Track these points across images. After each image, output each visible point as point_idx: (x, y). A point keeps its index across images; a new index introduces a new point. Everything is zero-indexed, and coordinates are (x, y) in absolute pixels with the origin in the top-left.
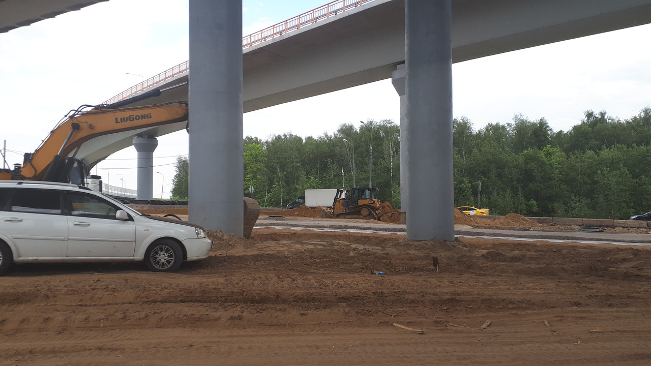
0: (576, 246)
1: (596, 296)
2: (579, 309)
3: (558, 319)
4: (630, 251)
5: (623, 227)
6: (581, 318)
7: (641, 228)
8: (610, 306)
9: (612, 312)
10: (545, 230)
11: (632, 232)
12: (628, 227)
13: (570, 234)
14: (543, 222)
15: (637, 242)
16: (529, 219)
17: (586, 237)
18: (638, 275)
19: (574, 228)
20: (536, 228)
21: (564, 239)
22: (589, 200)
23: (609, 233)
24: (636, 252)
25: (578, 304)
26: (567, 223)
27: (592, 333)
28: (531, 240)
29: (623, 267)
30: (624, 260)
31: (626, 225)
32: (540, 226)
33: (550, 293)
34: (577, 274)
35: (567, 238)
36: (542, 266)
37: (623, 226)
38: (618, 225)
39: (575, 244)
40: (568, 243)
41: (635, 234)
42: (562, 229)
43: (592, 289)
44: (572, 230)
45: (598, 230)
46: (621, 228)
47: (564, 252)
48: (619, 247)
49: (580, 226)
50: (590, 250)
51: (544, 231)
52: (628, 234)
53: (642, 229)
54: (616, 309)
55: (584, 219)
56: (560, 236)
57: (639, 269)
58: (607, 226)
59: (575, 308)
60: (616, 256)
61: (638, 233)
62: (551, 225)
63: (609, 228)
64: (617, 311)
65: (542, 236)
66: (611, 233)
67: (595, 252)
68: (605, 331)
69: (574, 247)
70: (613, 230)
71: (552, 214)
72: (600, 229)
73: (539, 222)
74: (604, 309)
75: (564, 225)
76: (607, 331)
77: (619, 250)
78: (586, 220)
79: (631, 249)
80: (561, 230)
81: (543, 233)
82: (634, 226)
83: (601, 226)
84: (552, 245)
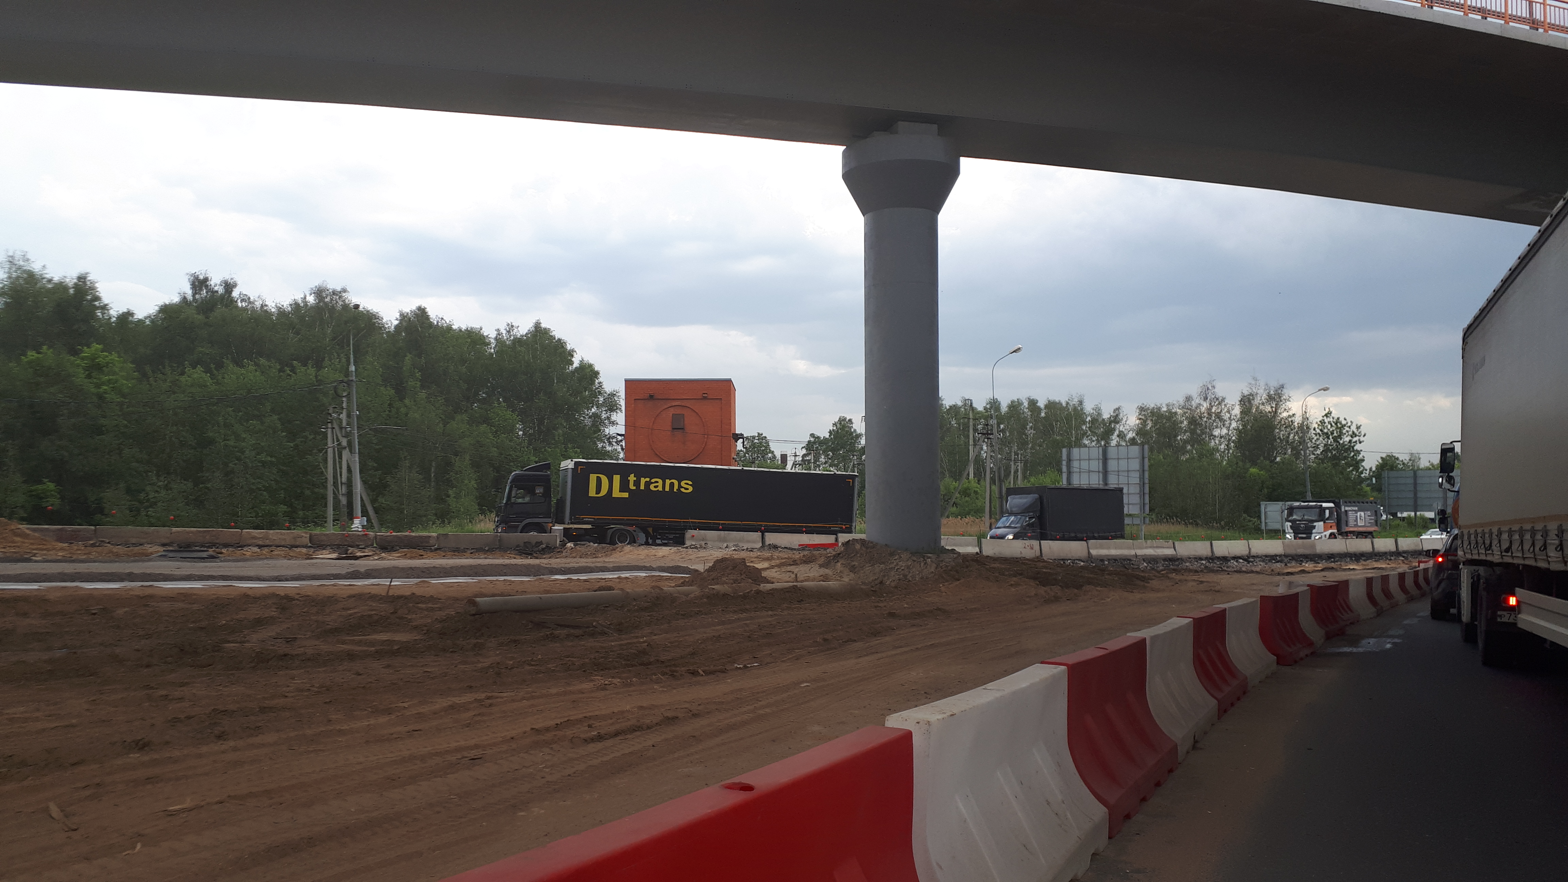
0: (151, 597)
1: (189, 718)
2: (146, 758)
3: (87, 793)
4: (270, 602)
5: (260, 547)
6: (149, 780)
7: (297, 547)
8: (220, 737)
9: (223, 752)
10: (75, 557)
11: (277, 557)
12: (271, 546)
13: (137, 568)
14: (71, 539)
15: (287, 580)
16: (34, 530)
17: (177, 572)
18: (285, 655)
19: (151, 550)
20: (52, 555)
21: (122, 580)
22: (190, 485)
23: (229, 561)
24: (284, 602)
25: (142, 746)
26: (134, 541)
27: (172, 814)
28: (34, 586)
29: (255, 639)
30: (259, 623)
31: (267, 542)
32: (61, 549)
33: (73, 726)
34: (148, 666)
35: (131, 577)
36: (58, 654)
37: (260, 543)
38: (249, 542)
39: (149, 592)
40: (130, 589)
41: (285, 562)
42: (117, 555)
43: (181, 699)
44: (145, 557)
45: (204, 555)
46: (256, 549)
47: (120, 612)
48: (250, 593)
49: (164, 545)
50: (181, 605)
51: (73, 561)
52: (270, 562)
53: (299, 550)
54: (232, 743)
55: (174, 529)
56: (112, 574)
57: (288, 641)
58: (226, 546)
59: (135, 757)
60: (241, 615)
61: (291, 558)
62: (93, 545)
63: (231, 549)
64: (235, 749)
65: (65, 574)
66: (234, 561)
67: (195, 607)
68: (203, 803)
69: (145, 600)
70: (239, 552)
71: (98, 517)
72: (211, 552)
73: (60, 540)
74: (204, 749)
75: (126, 544)
76: (208, 804)
77: (247, 598)
78: (178, 532)
79: (274, 595)
80: (117, 558)
81: (68, 568)
82: (283, 543)
83: (212, 545)
84: (91, 596)
